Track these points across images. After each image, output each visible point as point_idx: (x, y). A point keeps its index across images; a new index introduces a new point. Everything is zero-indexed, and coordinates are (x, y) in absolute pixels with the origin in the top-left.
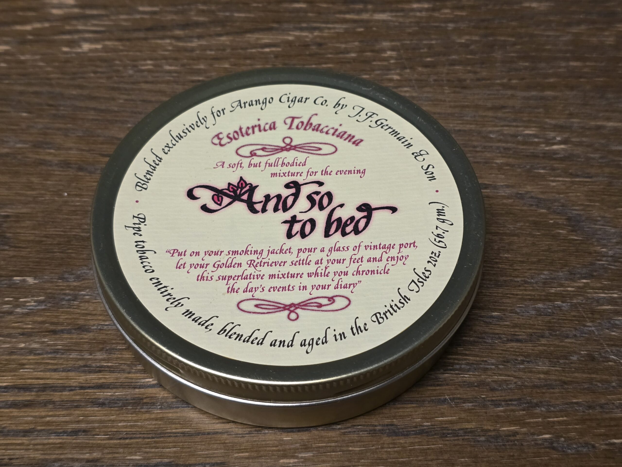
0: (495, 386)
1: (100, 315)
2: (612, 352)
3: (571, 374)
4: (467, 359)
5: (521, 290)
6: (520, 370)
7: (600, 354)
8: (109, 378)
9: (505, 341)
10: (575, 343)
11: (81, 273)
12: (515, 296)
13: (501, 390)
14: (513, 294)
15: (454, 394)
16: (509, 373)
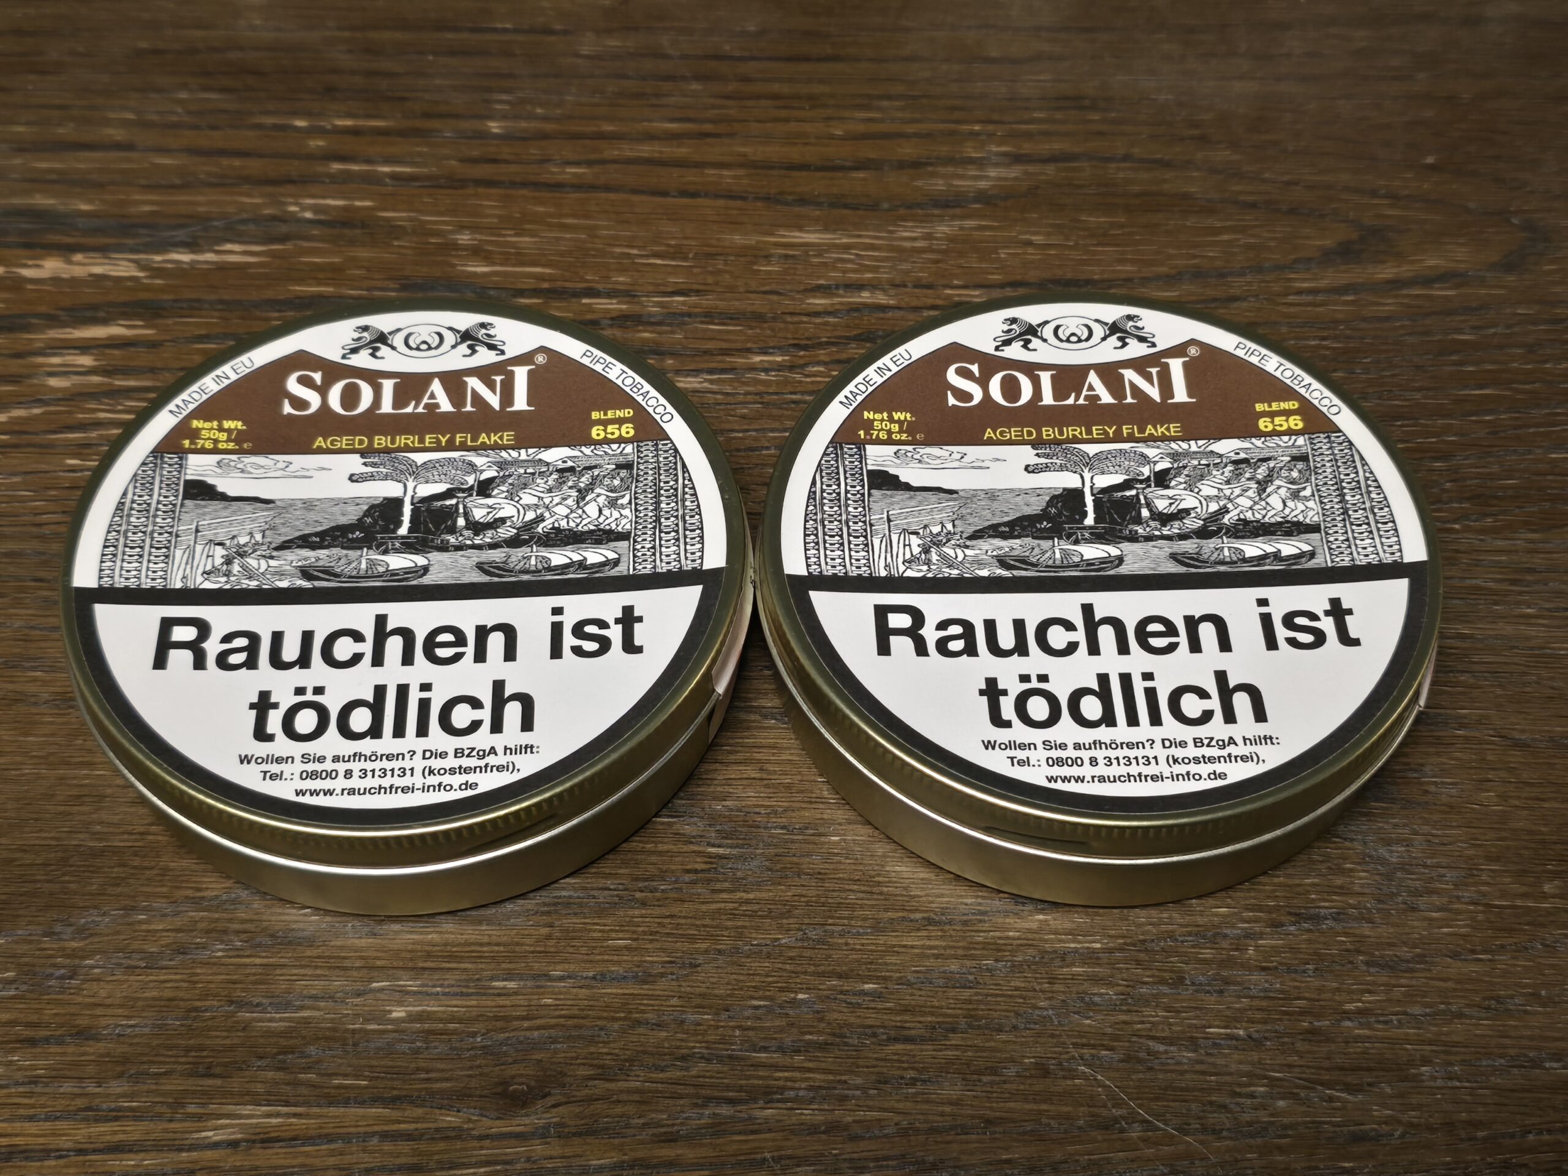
0: (857, 1130)
1: (121, 1006)
2: (1082, 1059)
3: (1002, 1105)
4: (810, 1078)
5: (920, 938)
6: (906, 1098)
7: (1060, 1064)
8: (133, 1131)
9: (883, 1040)
10: (1015, 1042)
11: (87, 923)
12: (910, 950)
13: (870, 1138)
14: (905, 946)
15: (781, 1148)
16: (886, 1105)
